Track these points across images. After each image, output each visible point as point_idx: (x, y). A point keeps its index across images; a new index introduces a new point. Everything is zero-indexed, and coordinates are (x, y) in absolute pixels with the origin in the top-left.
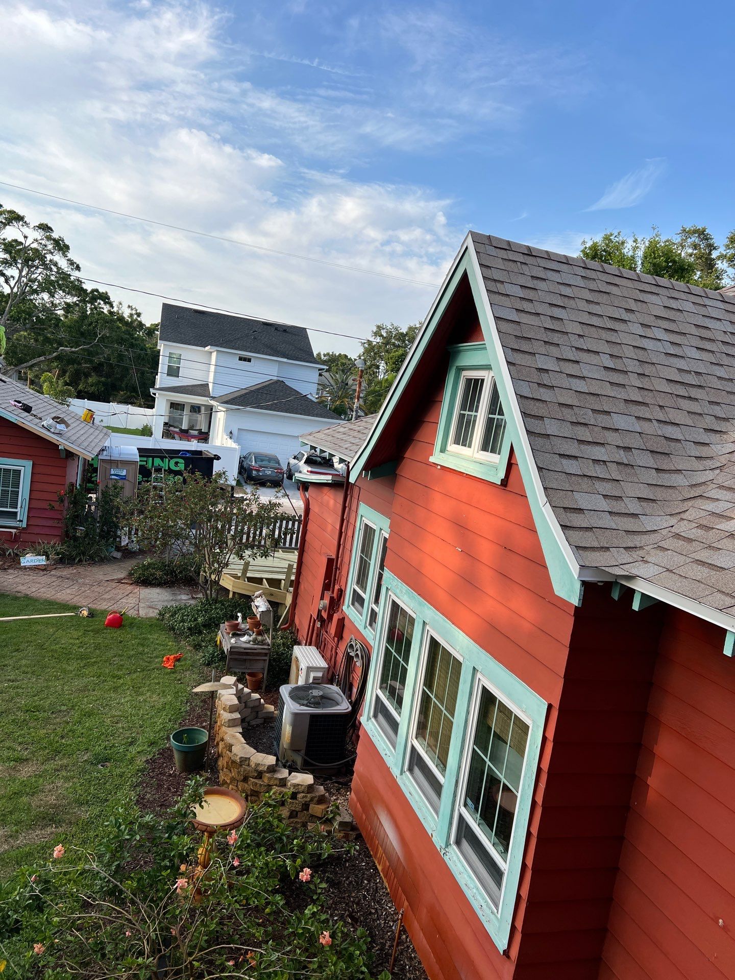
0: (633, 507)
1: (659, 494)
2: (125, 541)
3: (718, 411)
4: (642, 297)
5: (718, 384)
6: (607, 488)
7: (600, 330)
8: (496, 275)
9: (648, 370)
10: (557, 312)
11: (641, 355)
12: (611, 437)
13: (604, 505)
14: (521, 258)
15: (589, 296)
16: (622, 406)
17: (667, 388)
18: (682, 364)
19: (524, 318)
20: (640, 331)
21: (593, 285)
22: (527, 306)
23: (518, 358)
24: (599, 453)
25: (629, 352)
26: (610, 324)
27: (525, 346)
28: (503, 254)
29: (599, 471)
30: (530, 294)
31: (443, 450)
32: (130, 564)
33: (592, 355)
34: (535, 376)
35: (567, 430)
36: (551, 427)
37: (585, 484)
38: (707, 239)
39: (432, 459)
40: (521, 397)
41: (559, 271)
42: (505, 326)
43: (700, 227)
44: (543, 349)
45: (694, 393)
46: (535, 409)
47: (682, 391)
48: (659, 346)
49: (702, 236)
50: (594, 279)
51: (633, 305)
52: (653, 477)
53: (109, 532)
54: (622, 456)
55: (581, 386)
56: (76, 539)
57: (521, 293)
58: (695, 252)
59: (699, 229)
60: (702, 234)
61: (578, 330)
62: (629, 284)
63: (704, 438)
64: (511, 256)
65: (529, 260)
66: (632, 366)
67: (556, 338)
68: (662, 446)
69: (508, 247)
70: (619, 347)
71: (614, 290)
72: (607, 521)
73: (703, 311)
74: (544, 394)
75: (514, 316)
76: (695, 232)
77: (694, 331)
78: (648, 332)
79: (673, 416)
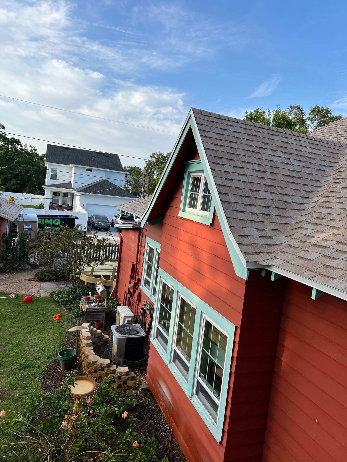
0: (270, 234)
1: (281, 227)
2: (32, 260)
3: (307, 188)
4: (272, 137)
5: (306, 176)
6: (258, 225)
7: (253, 153)
8: (204, 128)
9: (275, 171)
10: (233, 145)
11: (272, 164)
12: (259, 202)
13: (257, 233)
14: (216, 120)
15: (248, 138)
16: (264, 188)
17: (283, 178)
18: (290, 167)
19: (218, 148)
20: (271, 153)
21: (249, 132)
22: (219, 143)
23: (216, 167)
24: (254, 209)
25: (266, 163)
26: (257, 150)
27: (219, 161)
28: (208, 118)
29: (254, 218)
30: (220, 137)
31: (184, 210)
32: (35, 271)
33: (250, 164)
34: (224, 175)
35: (239, 200)
36: (232, 198)
37: (248, 224)
38: (301, 111)
39: (179, 215)
40: (217, 185)
41: (233, 126)
42: (209, 152)
43: (298, 105)
44: (227, 162)
45: (296, 180)
46: (224, 190)
47: (290, 180)
48: (279, 160)
49: (299, 109)
50: (249, 130)
51: (268, 141)
52: (278, 220)
53: (24, 256)
54: (264, 211)
55: (245, 179)
56: (7, 260)
57: (216, 136)
58: (296, 116)
59: (298, 106)
60: (299, 108)
61: (243, 153)
62: (265, 131)
63: (301, 201)
64: (211, 119)
65: (219, 121)
66: (268, 169)
67: (233, 157)
68: (282, 205)
69: (210, 115)
70: (261, 160)
71: (258, 134)
72: (259, 240)
73: (298, 143)
74: (228, 183)
75: (213, 147)
76: (296, 107)
77: (295, 152)
78: (275, 153)
79: (287, 191)
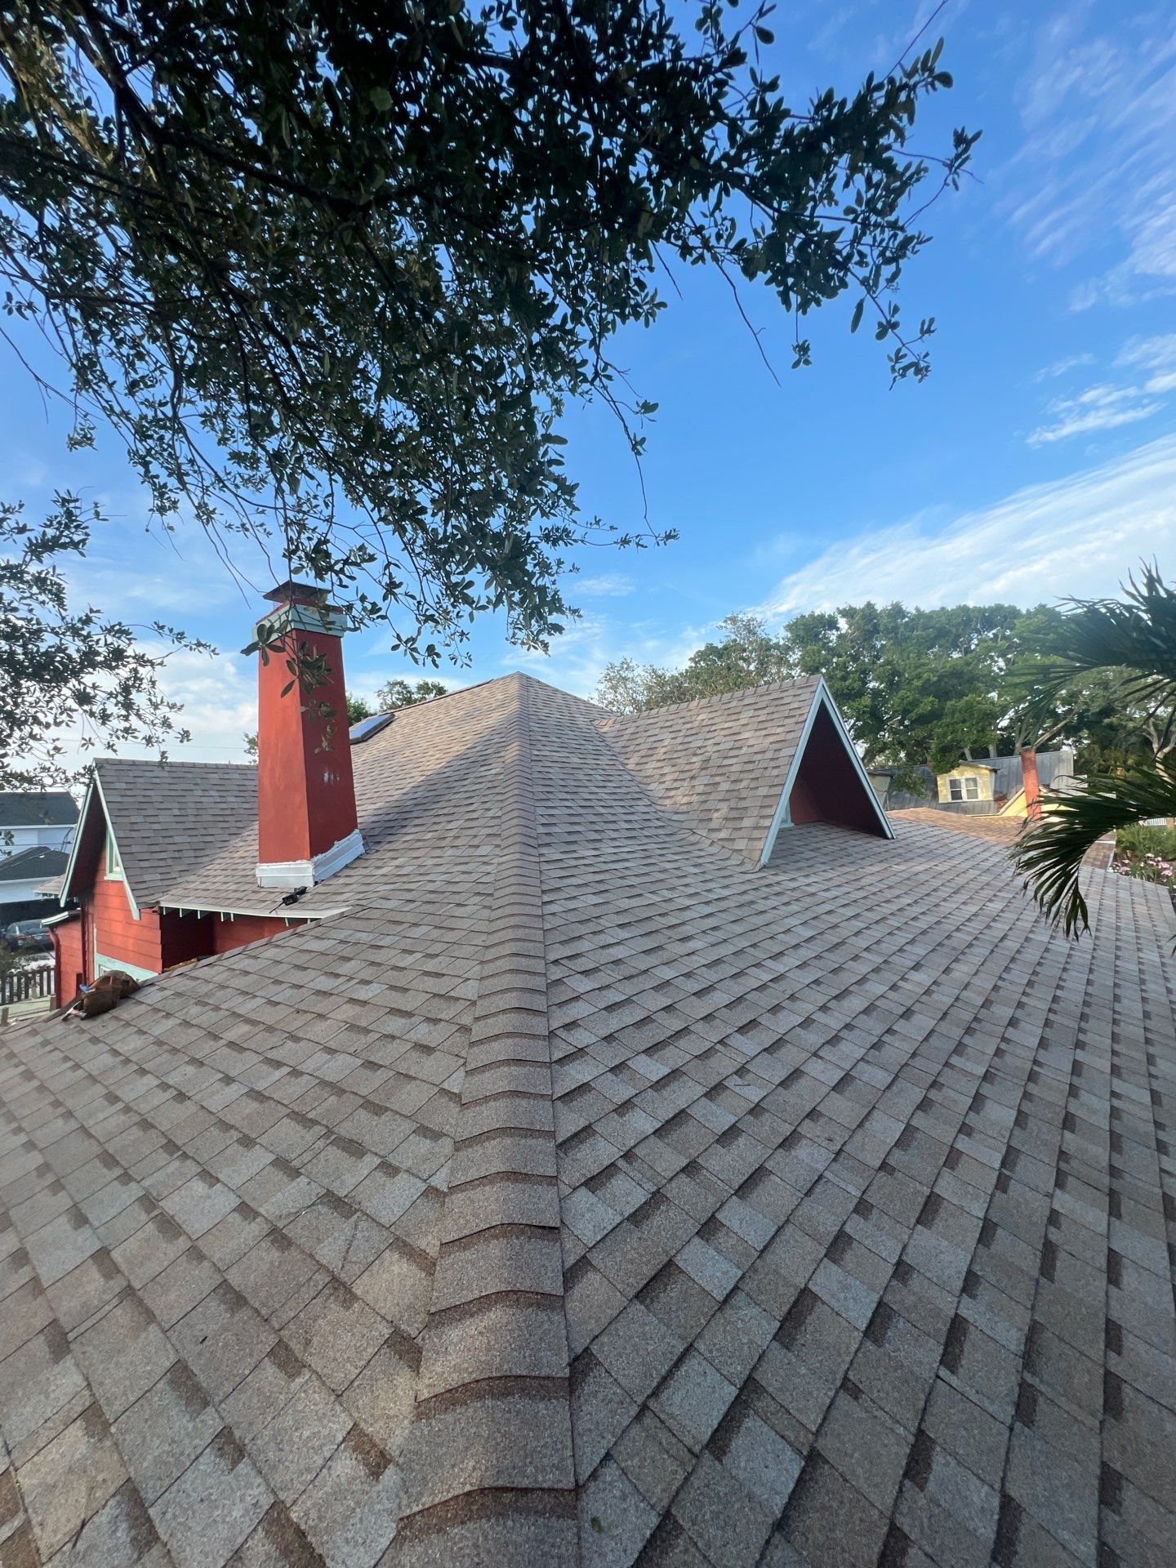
0: (175, 875)
1: (191, 867)
3: (240, 824)
4: (206, 775)
6: (163, 870)
9: (202, 812)
11: (200, 806)
12: (172, 847)
13: (159, 877)
14: (129, 769)
16: (182, 832)
17: (211, 819)
18: (224, 806)
19: (125, 799)
23: (120, 820)
24: (162, 856)
25: (192, 805)
26: (182, 793)
29: (161, 863)
30: (133, 786)
33: (168, 810)
35: (145, 848)
36: (134, 849)
37: (152, 870)
42: (112, 806)
45: (227, 818)
46: (126, 842)
47: (220, 819)
48: (211, 799)
51: (199, 781)
52: (193, 860)
54: (176, 855)
55: (157, 827)
57: (124, 786)
61: (162, 799)
63: (227, 838)
64: (123, 769)
65: (131, 767)
66: (190, 812)
68: (202, 846)
70: (186, 804)
72: (156, 883)
74: (134, 834)
78: (206, 793)
79: (211, 831)
